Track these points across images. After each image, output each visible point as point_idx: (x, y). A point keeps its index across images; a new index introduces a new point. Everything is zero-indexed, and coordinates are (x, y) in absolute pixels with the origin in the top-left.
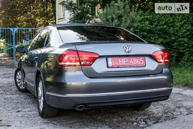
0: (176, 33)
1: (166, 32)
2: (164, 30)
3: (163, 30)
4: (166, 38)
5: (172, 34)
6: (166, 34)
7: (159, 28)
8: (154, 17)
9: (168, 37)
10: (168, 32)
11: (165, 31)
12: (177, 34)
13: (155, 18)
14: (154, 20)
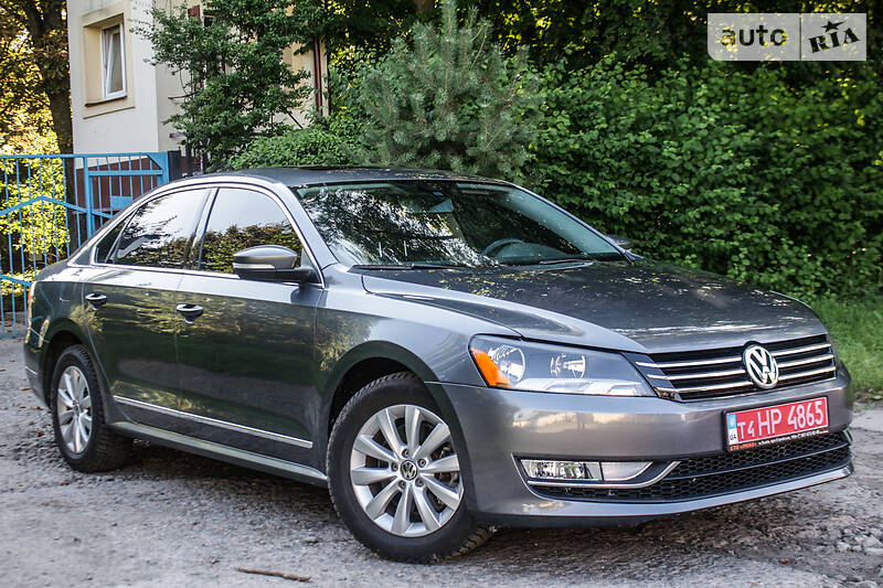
0: (689, 166)
1: (646, 162)
2: (633, 151)
3: (629, 154)
4: (649, 190)
5: (674, 170)
6: (643, 169)
7: (614, 142)
8: (589, 94)
9: (655, 183)
10: (653, 161)
11: (641, 158)
12: (694, 169)
13: (592, 98)
14: (585, 107)
